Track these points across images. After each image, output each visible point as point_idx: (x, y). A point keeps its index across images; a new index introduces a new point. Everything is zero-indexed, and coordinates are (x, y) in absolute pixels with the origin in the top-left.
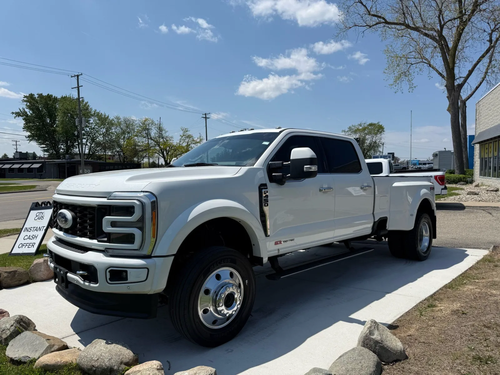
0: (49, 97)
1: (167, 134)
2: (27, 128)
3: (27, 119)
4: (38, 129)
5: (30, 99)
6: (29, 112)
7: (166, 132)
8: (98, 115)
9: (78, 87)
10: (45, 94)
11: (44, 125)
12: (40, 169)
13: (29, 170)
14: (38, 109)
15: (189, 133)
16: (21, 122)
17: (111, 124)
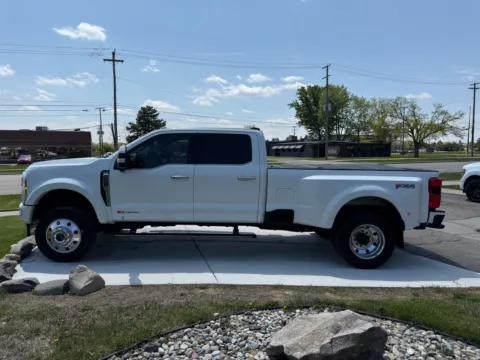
0: (316, 87)
1: (421, 112)
2: (298, 116)
3: (298, 108)
4: (306, 116)
5: (302, 91)
6: (300, 102)
7: (420, 110)
8: (356, 99)
9: (327, 77)
10: (312, 85)
11: (311, 111)
12: (302, 149)
13: (295, 150)
14: (306, 98)
15: (442, 109)
16: (293, 111)
17: (368, 106)
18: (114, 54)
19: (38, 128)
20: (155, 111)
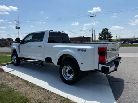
18: (93, 14)
19: (78, 37)
20: (107, 29)
